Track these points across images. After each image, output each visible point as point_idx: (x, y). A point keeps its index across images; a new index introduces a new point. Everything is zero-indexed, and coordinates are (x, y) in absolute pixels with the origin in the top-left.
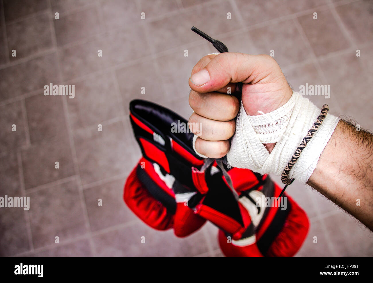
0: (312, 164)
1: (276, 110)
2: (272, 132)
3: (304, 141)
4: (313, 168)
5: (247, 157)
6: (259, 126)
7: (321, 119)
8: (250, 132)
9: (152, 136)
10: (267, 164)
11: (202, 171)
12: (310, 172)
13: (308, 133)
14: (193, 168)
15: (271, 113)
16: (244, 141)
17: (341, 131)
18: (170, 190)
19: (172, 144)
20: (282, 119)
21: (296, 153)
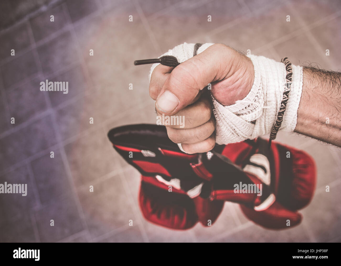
0: (293, 121)
1: (250, 91)
2: (254, 109)
3: (283, 104)
4: (295, 123)
5: (237, 137)
6: (240, 110)
7: (290, 78)
8: (233, 119)
9: (142, 154)
10: (255, 133)
11: (200, 163)
12: (293, 127)
13: (284, 96)
14: (191, 164)
15: (247, 96)
16: (229, 126)
17: (310, 83)
18: (180, 190)
19: (163, 153)
20: (258, 95)
21: (278, 118)
